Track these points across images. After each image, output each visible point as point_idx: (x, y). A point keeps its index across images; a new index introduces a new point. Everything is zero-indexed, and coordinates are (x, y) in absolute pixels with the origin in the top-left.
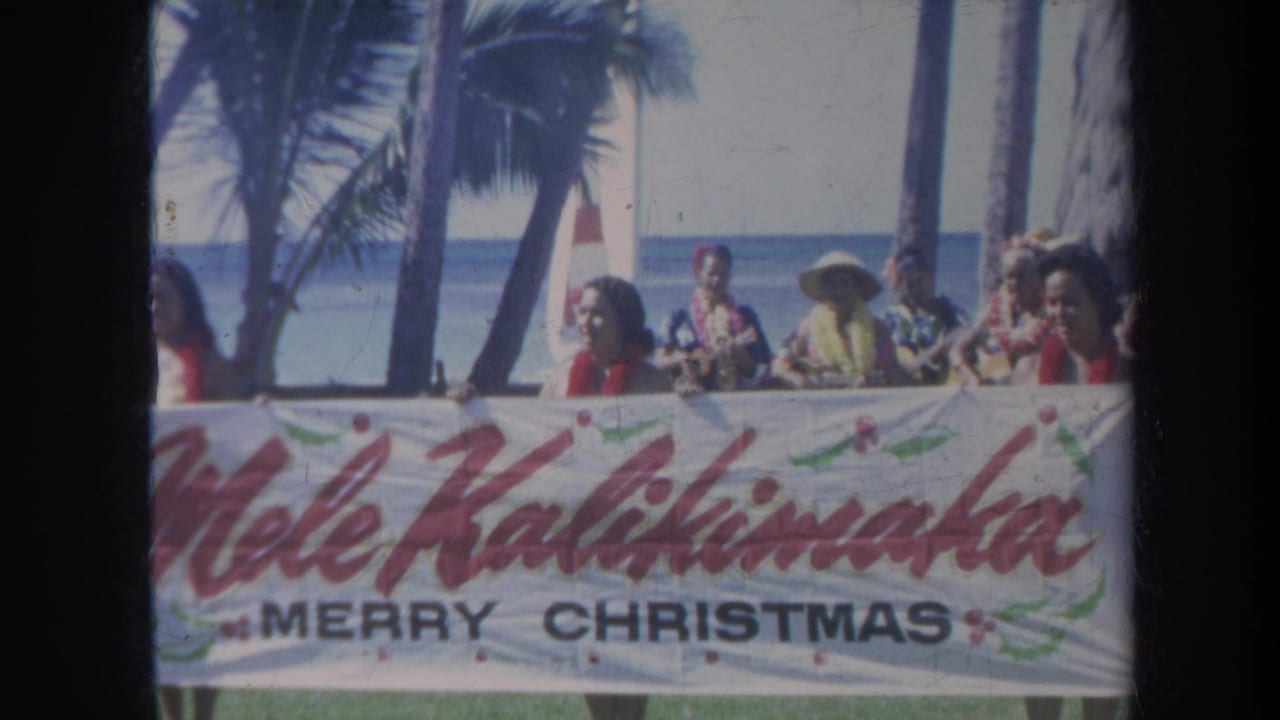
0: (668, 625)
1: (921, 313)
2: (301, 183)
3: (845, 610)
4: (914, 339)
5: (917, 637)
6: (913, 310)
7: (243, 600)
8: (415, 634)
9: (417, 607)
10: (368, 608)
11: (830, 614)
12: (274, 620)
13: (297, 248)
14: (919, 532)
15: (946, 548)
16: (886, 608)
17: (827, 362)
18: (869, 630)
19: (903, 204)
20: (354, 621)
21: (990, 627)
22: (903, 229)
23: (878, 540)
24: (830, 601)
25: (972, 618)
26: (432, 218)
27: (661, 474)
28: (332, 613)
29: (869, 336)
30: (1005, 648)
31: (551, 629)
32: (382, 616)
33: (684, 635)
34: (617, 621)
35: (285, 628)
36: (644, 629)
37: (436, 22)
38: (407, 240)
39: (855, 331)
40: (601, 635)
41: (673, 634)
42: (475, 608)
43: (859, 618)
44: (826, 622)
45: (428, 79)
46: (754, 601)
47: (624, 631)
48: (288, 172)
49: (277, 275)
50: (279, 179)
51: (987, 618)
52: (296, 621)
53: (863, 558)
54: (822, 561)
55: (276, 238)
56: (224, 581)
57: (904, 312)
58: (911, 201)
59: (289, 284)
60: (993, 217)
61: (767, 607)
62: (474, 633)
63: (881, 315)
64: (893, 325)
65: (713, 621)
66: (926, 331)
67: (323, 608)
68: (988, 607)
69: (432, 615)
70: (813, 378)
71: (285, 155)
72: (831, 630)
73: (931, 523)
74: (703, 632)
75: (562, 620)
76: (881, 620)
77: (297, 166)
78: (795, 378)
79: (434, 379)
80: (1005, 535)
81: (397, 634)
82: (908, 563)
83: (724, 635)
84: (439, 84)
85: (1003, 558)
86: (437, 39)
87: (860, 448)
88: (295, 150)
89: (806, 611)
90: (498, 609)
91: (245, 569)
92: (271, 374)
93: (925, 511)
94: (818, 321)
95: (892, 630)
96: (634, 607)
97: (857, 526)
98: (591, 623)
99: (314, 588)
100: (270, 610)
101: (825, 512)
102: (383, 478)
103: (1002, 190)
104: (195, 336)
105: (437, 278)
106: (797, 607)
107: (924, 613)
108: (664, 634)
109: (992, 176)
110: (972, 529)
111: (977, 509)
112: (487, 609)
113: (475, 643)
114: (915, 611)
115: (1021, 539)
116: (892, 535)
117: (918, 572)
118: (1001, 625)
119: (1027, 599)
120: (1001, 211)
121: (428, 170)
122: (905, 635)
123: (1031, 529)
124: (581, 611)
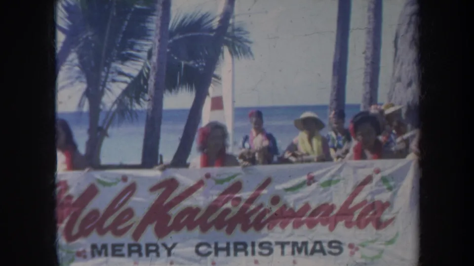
0: (241, 250)
1: (339, 135)
2: (109, 90)
3: (305, 244)
4: (336, 145)
5: (331, 253)
6: (336, 134)
7: (84, 244)
8: (147, 255)
9: (148, 245)
10: (130, 246)
11: (300, 245)
12: (95, 250)
13: (108, 113)
14: (332, 214)
15: (341, 220)
16: (320, 242)
17: (304, 152)
18: (314, 251)
19: (332, 94)
20: (125, 250)
21: (357, 249)
22: (332, 104)
23: (317, 217)
24: (300, 240)
25: (351, 246)
26: (157, 102)
27: (237, 195)
28: (117, 248)
29: (320, 143)
30: (362, 257)
31: (197, 252)
32: (135, 248)
33: (246, 254)
34: (222, 249)
35: (100, 254)
36: (232, 252)
37: (158, 31)
38: (148, 110)
39: (315, 141)
40: (216, 254)
41: (243, 253)
42: (170, 246)
43: (310, 246)
44: (298, 248)
45: (155, 51)
46: (272, 241)
47: (225, 253)
48: (104, 86)
49: (100, 123)
50: (101, 88)
51: (356, 246)
52: (103, 251)
53: (311, 225)
54: (297, 225)
55: (100, 110)
56: (77, 237)
57: (333, 135)
58: (335, 93)
59: (105, 127)
60: (365, 98)
61: (277, 243)
62: (169, 254)
63: (325, 135)
64: (329, 140)
65: (257, 249)
66: (341, 142)
67: (114, 246)
68: (356, 242)
69: (154, 248)
70: (300, 159)
71: (103, 79)
72: (300, 251)
73: (335, 212)
74: (253, 253)
75: (202, 249)
76: (318, 247)
77: (107, 83)
78: (293, 159)
79: (159, 161)
80: (362, 215)
81: (141, 255)
82: (328, 226)
83: (261, 254)
84: (160, 53)
85: (361, 224)
86: (159, 37)
87: (309, 184)
88: (106, 77)
89: (291, 244)
90: (178, 245)
91: (84, 233)
92: (98, 160)
93: (333, 207)
94: (301, 138)
95: (322, 251)
96: (228, 244)
97: (309, 213)
98: (212, 249)
99: (109, 239)
100: (94, 247)
101: (298, 208)
102: (134, 198)
103: (368, 89)
104: (70, 147)
105: (160, 123)
106: (288, 243)
107: (334, 245)
108: (239, 254)
109: (364, 84)
110: (350, 213)
111: (351, 206)
112: (174, 245)
113: (169, 258)
114: (330, 244)
115: (368, 217)
116: (322, 216)
117: (332, 229)
118: (360, 248)
119: (370, 239)
120: (368, 96)
121: (155, 85)
122: (327, 252)
123: (371, 213)
124: (209, 245)
